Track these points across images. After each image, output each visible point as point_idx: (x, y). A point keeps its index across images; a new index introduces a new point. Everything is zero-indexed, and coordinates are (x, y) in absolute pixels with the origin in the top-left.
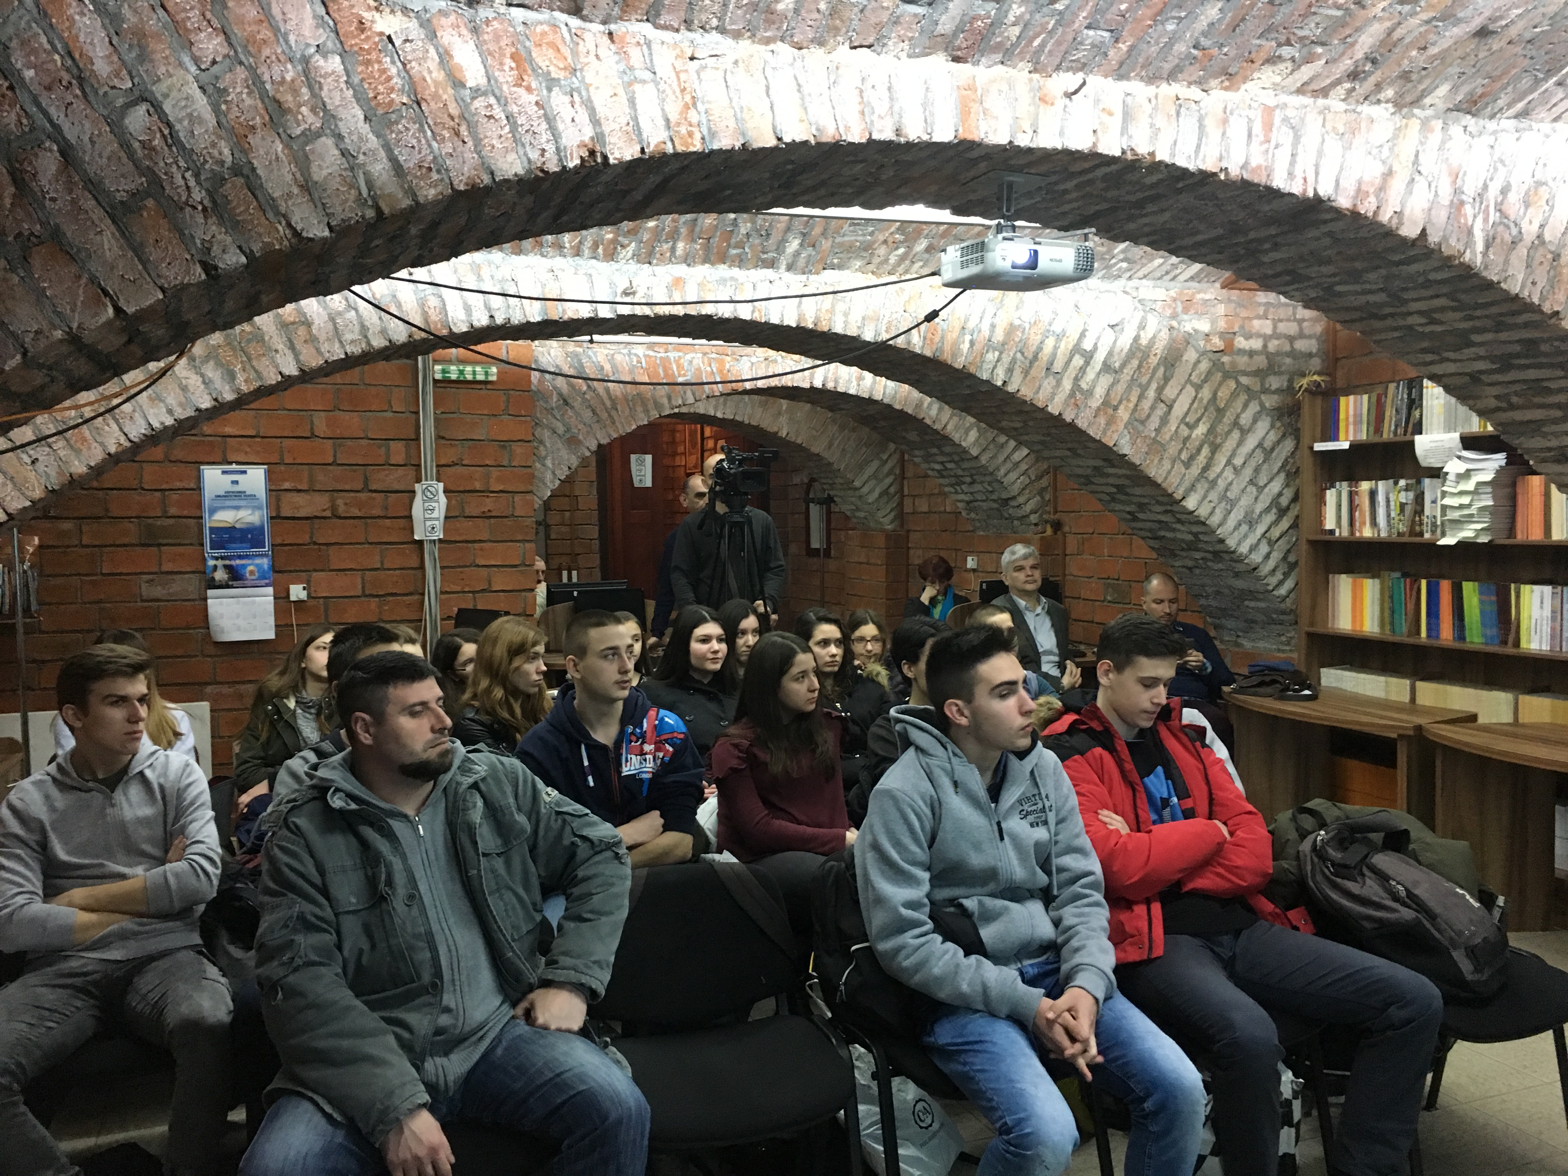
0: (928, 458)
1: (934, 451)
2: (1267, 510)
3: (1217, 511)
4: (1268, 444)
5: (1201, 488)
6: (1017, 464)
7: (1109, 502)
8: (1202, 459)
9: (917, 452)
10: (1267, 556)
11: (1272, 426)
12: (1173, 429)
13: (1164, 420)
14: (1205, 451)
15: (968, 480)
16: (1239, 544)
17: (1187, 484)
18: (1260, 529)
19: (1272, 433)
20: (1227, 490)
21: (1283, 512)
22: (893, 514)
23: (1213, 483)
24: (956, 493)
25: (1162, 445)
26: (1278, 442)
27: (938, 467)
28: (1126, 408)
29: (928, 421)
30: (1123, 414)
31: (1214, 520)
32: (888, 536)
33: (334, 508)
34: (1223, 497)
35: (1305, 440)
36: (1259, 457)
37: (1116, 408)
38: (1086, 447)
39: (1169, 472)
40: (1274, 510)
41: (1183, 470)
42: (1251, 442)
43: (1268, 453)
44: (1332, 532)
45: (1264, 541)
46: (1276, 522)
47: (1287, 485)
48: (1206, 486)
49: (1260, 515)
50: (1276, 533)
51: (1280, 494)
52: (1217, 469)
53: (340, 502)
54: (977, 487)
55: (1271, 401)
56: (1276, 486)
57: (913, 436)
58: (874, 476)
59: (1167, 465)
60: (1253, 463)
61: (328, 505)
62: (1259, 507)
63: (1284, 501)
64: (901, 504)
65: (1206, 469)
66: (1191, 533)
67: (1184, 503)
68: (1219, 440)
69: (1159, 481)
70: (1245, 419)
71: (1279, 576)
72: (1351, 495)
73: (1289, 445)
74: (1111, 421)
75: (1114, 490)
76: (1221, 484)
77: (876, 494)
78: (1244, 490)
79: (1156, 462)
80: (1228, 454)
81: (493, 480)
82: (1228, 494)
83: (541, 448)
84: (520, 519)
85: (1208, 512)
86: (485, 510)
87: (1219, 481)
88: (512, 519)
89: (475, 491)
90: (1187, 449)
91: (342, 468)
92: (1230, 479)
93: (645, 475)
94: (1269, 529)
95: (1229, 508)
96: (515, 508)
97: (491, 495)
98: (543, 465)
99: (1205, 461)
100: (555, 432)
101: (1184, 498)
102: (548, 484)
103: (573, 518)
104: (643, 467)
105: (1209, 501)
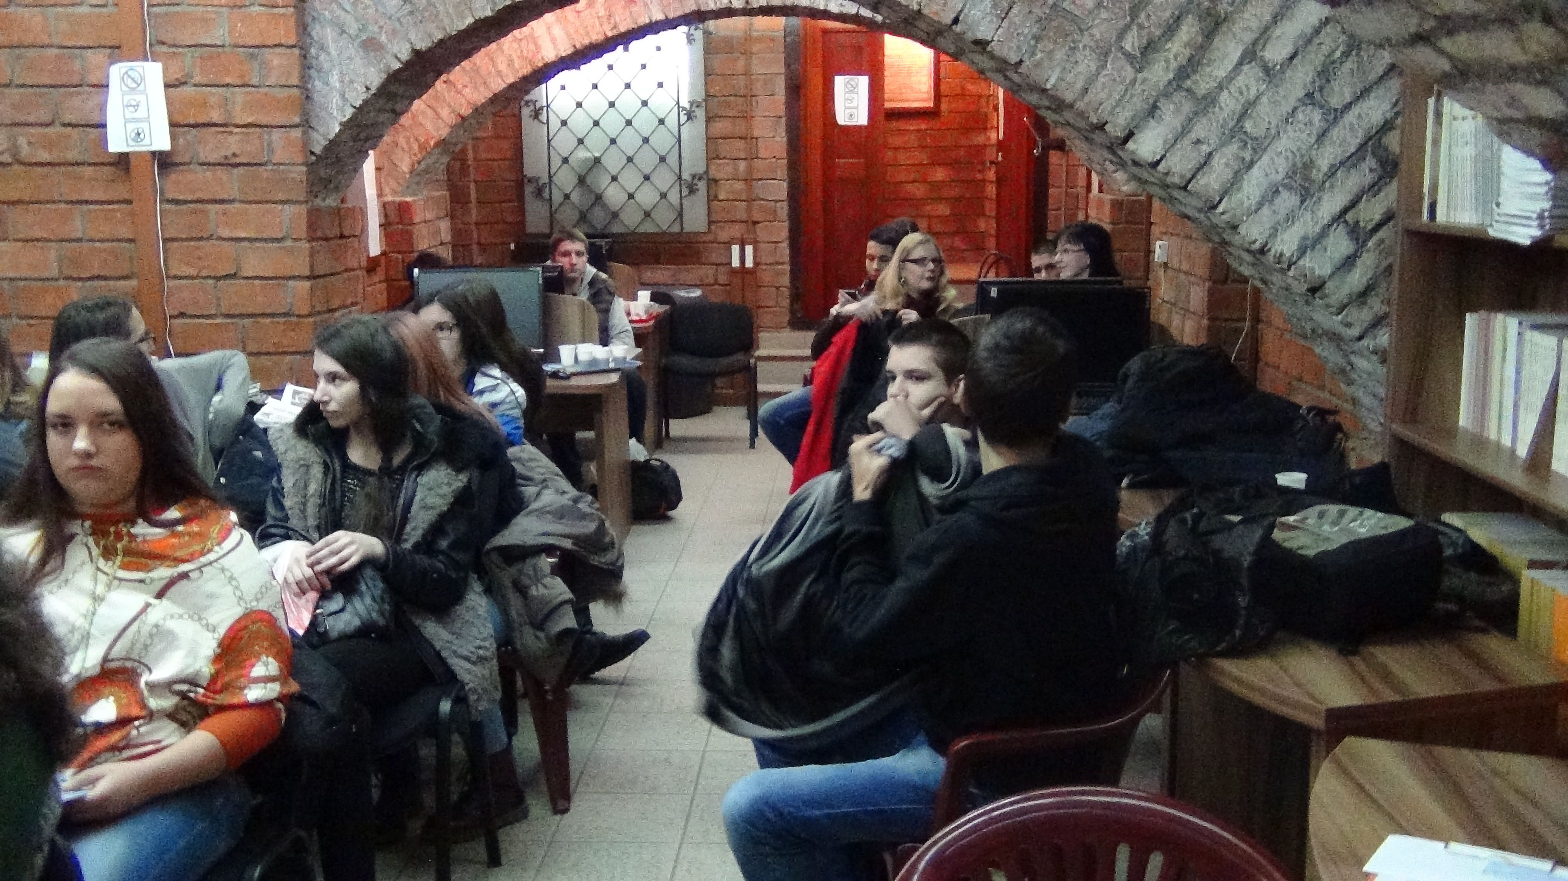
2: (1351, 161)
3: (1218, 162)
5: (1175, 112)
8: (1179, 48)
10: (1349, 262)
14: (1189, 30)
16: (1274, 232)
17: (1137, 104)
18: (1331, 204)
20: (1243, 115)
23: (1207, 103)
25: (1074, 19)
33: (14, 150)
34: (1233, 133)
39: (1091, 80)
40: (1370, 162)
41: (1129, 72)
46: (1374, 188)
48: (1187, 107)
49: (1332, 172)
53: (22, 141)
59: (1087, 63)
60: (1315, 58)
65: (1188, 68)
67: (1130, 145)
76: (1229, 103)
78: (1289, 118)
79: (1060, 55)
80: (1249, 37)
81: (238, 108)
82: (1248, 126)
83: (323, 57)
84: (282, 167)
85: (1192, 165)
86: (229, 153)
87: (1224, 96)
88: (270, 168)
89: (215, 125)
90: (1141, 27)
91: (22, 90)
92: (1253, 92)
93: (856, 108)
94: (1353, 204)
95: (1247, 155)
96: (271, 151)
97: (236, 130)
98: (327, 84)
99: (1187, 52)
100: (344, 32)
101: (1130, 135)
102: (335, 113)
103: (750, 169)
104: (855, 96)
105: (1198, 142)
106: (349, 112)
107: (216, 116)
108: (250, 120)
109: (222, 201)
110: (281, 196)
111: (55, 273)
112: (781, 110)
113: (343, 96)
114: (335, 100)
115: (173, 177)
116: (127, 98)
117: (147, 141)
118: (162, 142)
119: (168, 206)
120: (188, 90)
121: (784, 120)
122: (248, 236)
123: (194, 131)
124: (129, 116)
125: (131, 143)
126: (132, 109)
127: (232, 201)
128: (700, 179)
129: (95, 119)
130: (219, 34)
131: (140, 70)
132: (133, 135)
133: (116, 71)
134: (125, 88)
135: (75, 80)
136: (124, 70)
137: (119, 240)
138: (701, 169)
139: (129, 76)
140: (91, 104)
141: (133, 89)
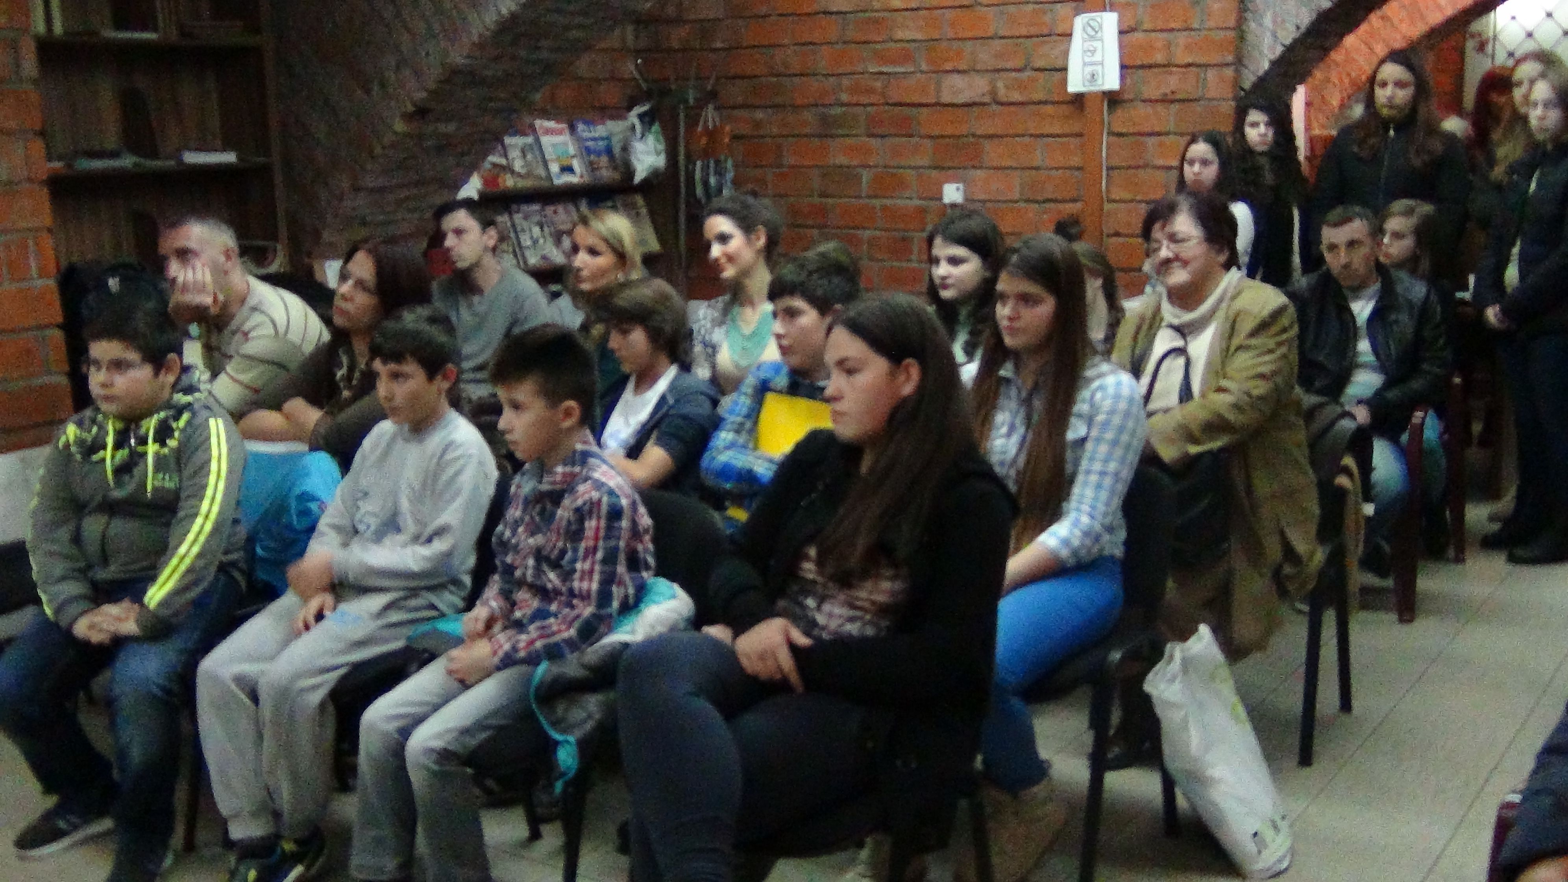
33: (993, 92)
53: (1000, 85)
61: (987, 88)
81: (1180, 50)
84: (1213, 102)
86: (1168, 91)
88: (1202, 102)
89: (1158, 66)
91: (1003, 41)
96: (1206, 88)
97: (1175, 69)
98: (1261, 25)
102: (1266, 52)
106: (1279, 50)
107: (1159, 58)
108: (1190, 60)
109: (1159, 134)
111: (1017, 196)
113: (1275, 35)
114: (1267, 40)
115: (1119, 112)
116: (1086, 44)
117: (1100, 82)
118: (1111, 81)
119: (1114, 139)
120: (1138, 36)
123: (1140, 72)
124: (1087, 60)
125: (1087, 83)
126: (1089, 54)
127: (1167, 134)
129: (1059, 64)
131: (1099, 20)
132: (1089, 77)
133: (1080, 22)
134: (1086, 36)
135: (1046, 32)
136: (1085, 21)
137: (1070, 168)
139: (1090, 25)
140: (1056, 52)
141: (1092, 37)
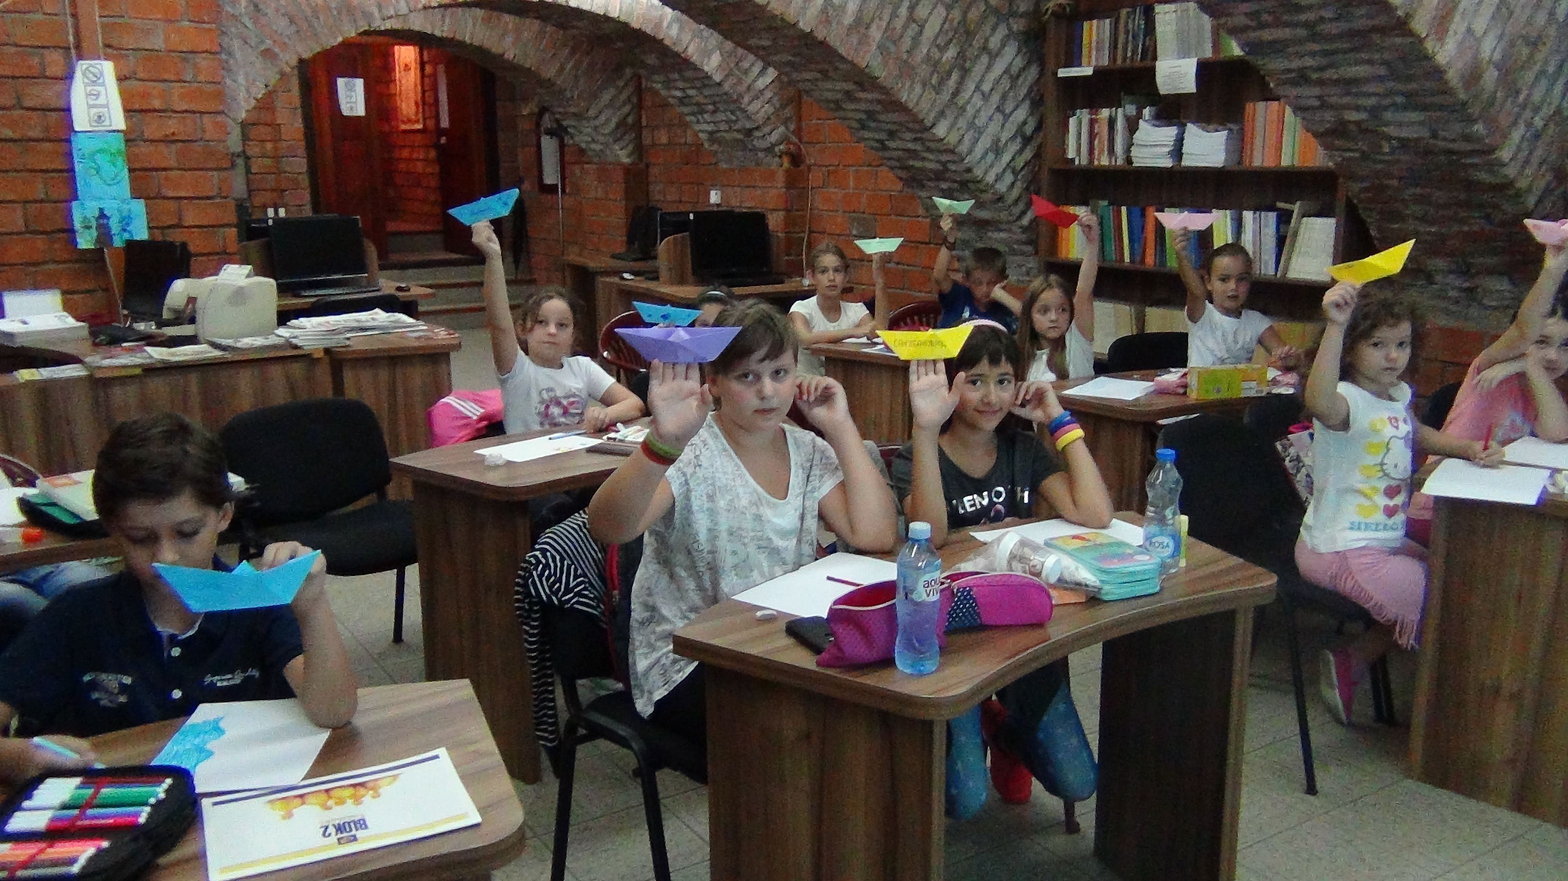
0: (668, 84)
1: (676, 76)
2: (1013, 138)
3: (967, 138)
4: (1014, 70)
5: (950, 114)
6: (762, 92)
7: (858, 130)
8: (952, 82)
9: (656, 77)
10: (1012, 186)
11: (1019, 52)
12: (925, 51)
13: (916, 41)
14: (955, 77)
15: (711, 107)
16: (986, 173)
17: (937, 110)
18: (1006, 158)
19: (1019, 57)
20: (975, 117)
21: (1027, 141)
22: (630, 147)
23: (963, 109)
24: (698, 122)
25: (913, 68)
26: (1023, 69)
27: (678, 94)
28: (878, 27)
29: (667, 42)
30: (876, 33)
31: (963, 148)
32: (627, 170)
34: (971, 125)
35: (1050, 66)
36: (1006, 84)
37: (868, 27)
38: (836, 69)
39: (920, 97)
40: (1019, 140)
41: (933, 95)
42: (999, 68)
43: (1014, 79)
44: (1073, 160)
45: (1009, 171)
46: (1021, 152)
47: (1032, 114)
48: (956, 112)
49: (1006, 144)
50: (1020, 162)
51: (1025, 123)
52: (966, 95)
54: (721, 116)
55: (1018, 25)
56: (1021, 114)
57: (651, 60)
58: (610, 105)
59: (918, 89)
60: (1000, 90)
62: (1005, 136)
63: (1029, 129)
64: (639, 137)
65: (956, 93)
66: (938, 162)
67: (934, 131)
68: (968, 65)
69: (911, 105)
70: (994, 42)
71: (1021, 206)
72: (1092, 122)
73: (1033, 72)
74: (864, 40)
75: (864, 116)
76: (970, 110)
77: (613, 125)
78: (991, 119)
79: (908, 84)
80: (977, 80)
81: (175, 98)
82: (976, 121)
83: (232, 62)
84: (211, 143)
85: (957, 139)
86: (168, 133)
87: (968, 107)
88: (201, 143)
89: (155, 111)
90: (938, 73)
92: (978, 105)
93: (355, 103)
94: (1013, 159)
95: (976, 135)
96: (204, 131)
97: (174, 115)
98: (235, 81)
99: (955, 86)
100: (246, 43)
101: (934, 125)
102: (242, 103)
103: (276, 149)
104: (353, 94)
105: (958, 129)
106: (253, 102)
107: (157, 104)
108: (185, 107)
109: (165, 169)
110: (211, 165)
111: (20, 228)
112: (297, 102)
113: (248, 91)
114: (242, 95)
116: (89, 88)
117: (107, 123)
118: (117, 121)
120: (135, 83)
121: (299, 111)
122: (187, 195)
123: (139, 115)
124: (91, 102)
125: (95, 124)
126: (94, 97)
127: (171, 169)
128: (238, 156)
129: (59, 105)
130: (157, 42)
131: (97, 67)
132: (95, 117)
133: (80, 67)
134: (86, 80)
135: (34, 73)
136: (84, 67)
138: (239, 149)
139: (90, 71)
140: (51, 94)
141: (94, 82)
